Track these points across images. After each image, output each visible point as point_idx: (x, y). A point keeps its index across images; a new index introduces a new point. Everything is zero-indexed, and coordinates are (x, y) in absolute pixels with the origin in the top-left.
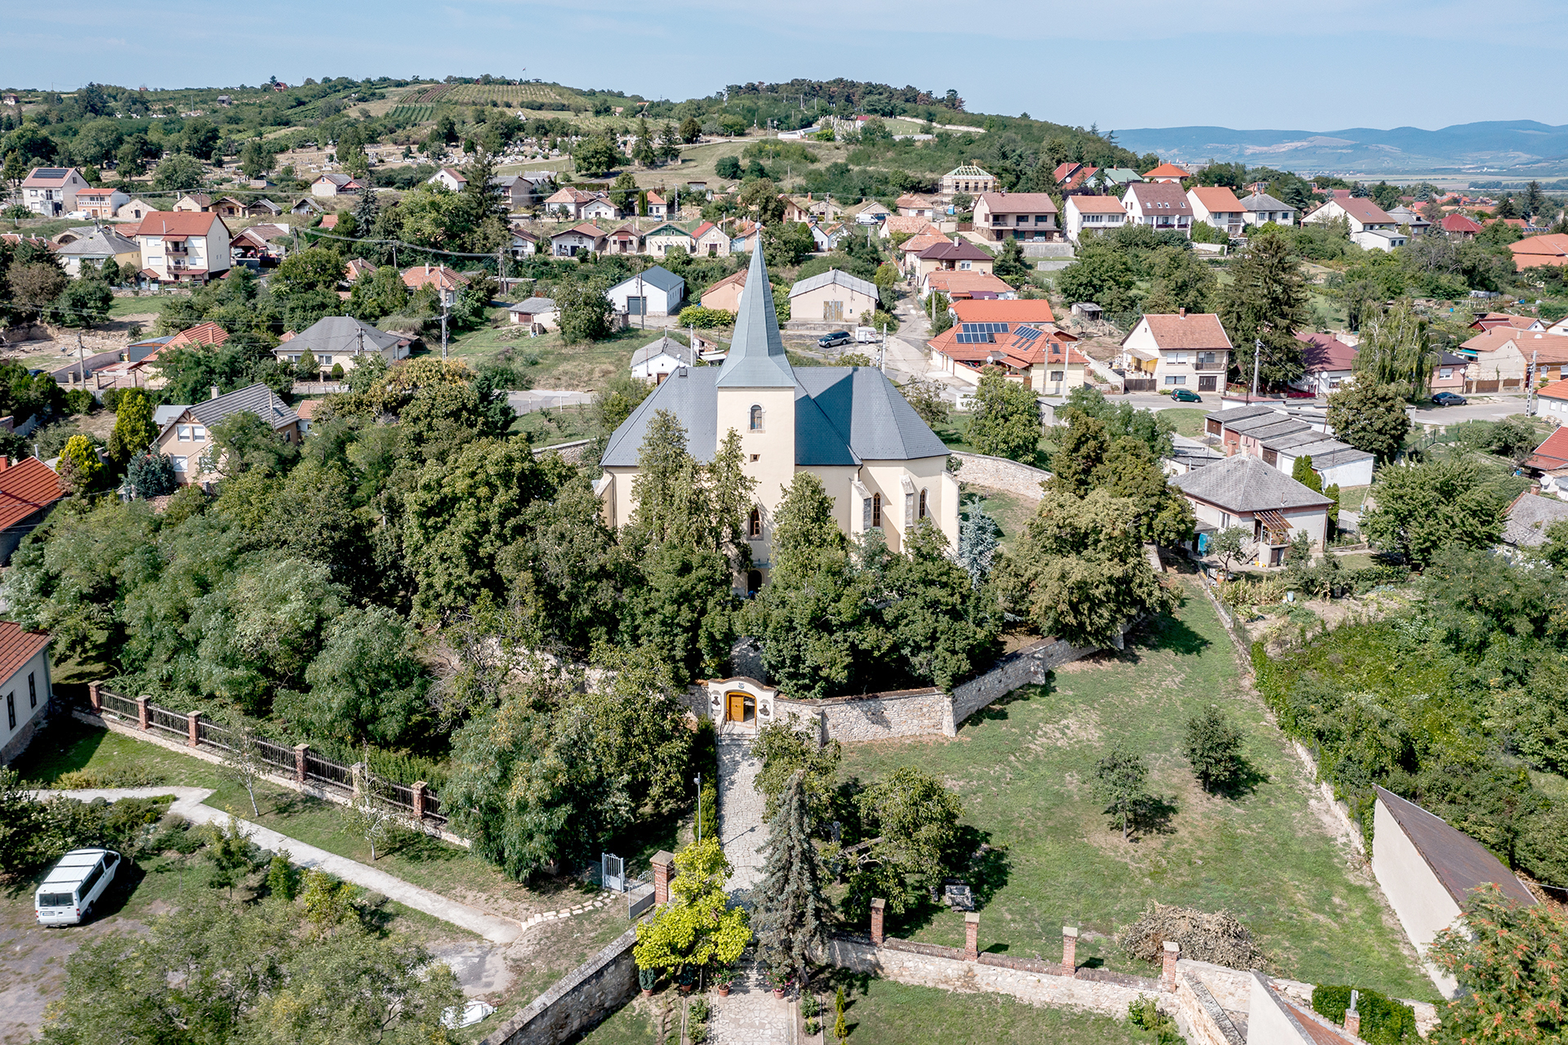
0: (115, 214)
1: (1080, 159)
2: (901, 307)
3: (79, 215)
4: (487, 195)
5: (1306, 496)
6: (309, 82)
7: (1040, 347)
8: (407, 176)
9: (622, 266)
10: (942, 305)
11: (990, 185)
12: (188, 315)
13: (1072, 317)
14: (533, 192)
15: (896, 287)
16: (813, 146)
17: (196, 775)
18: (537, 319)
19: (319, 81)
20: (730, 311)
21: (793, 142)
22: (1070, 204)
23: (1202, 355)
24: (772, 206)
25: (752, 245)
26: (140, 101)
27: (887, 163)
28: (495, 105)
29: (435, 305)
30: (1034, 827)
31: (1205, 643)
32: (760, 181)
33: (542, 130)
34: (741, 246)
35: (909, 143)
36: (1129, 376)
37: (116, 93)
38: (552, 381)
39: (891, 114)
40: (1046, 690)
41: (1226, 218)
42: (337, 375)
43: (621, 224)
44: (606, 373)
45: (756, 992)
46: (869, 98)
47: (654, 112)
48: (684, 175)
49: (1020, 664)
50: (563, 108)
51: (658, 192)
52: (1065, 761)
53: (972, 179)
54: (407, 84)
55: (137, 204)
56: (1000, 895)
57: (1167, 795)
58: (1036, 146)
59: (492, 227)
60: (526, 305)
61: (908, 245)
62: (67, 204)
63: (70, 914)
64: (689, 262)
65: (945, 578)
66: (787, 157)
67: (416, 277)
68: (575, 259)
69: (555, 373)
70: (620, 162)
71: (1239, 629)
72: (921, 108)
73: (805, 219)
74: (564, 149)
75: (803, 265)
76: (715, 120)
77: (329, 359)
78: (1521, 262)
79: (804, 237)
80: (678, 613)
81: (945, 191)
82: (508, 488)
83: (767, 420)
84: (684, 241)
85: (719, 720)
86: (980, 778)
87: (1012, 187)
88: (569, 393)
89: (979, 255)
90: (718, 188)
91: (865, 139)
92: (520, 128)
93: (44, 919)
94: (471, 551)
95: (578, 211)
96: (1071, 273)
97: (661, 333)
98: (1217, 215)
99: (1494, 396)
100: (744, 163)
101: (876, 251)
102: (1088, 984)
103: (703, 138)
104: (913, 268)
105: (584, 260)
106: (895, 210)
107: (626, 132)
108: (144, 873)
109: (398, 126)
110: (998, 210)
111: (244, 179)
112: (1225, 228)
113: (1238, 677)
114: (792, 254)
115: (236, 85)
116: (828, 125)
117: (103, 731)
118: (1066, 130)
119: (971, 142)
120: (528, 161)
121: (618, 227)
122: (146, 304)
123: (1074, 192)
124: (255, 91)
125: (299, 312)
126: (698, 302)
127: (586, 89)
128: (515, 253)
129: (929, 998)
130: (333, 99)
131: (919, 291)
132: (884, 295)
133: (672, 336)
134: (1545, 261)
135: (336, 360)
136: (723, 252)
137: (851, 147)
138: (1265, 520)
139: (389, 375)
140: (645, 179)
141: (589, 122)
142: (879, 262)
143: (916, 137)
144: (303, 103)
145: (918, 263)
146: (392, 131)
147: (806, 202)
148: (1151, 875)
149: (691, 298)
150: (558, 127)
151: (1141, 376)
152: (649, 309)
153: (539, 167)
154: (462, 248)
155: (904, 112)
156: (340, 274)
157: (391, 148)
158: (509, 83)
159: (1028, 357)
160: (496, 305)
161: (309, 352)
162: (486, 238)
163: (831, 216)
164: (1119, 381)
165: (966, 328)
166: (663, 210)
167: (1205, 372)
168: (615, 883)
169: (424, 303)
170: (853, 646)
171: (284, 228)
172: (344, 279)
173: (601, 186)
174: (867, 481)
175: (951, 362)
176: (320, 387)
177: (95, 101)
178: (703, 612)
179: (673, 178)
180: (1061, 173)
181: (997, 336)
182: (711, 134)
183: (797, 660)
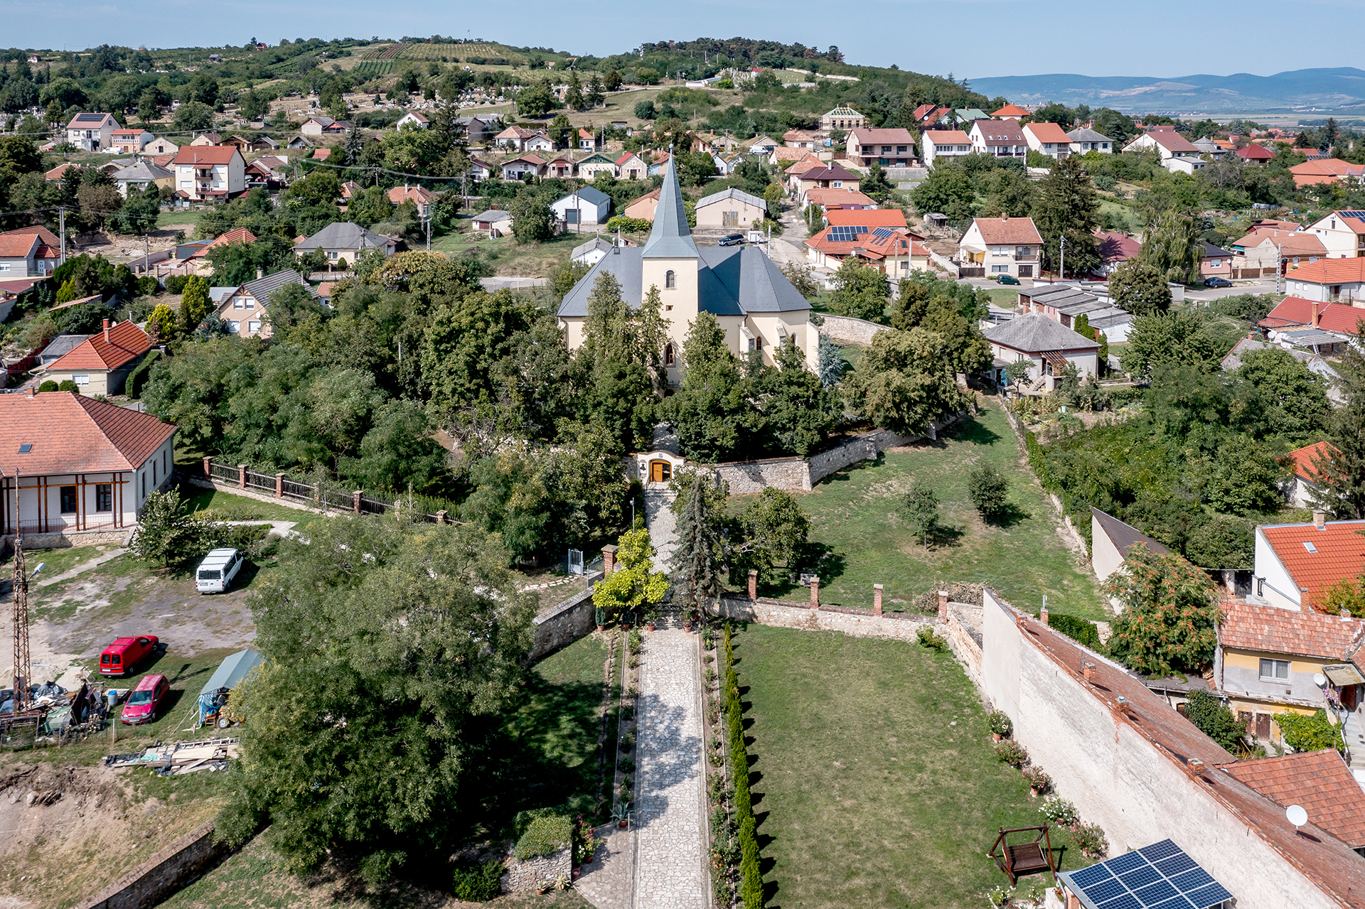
0: (143, 149)
1: (936, 102)
2: (785, 217)
3: (115, 150)
4: (451, 132)
5: (1081, 341)
6: (284, 42)
7: (892, 243)
8: (380, 118)
9: (560, 187)
10: (817, 212)
11: (861, 122)
12: (220, 225)
13: (922, 224)
14: (486, 130)
15: (782, 202)
16: (715, 93)
17: (285, 514)
18: (495, 226)
19: (292, 41)
20: (648, 219)
21: (699, 90)
22: (926, 137)
23: (1020, 249)
24: (681, 139)
25: (666, 170)
26: (145, 59)
27: (777, 105)
28: (445, 60)
29: (414, 215)
30: (864, 543)
31: (997, 437)
32: (671, 120)
33: (489, 81)
34: (656, 171)
35: (795, 89)
36: (963, 266)
37: (125, 53)
38: (510, 270)
39: (781, 66)
40: (877, 463)
41: (1055, 148)
42: (343, 267)
43: (557, 155)
44: (551, 265)
45: (673, 630)
46: (762, 53)
47: (581, 65)
48: (609, 117)
49: (858, 444)
50: (503, 62)
51: (588, 130)
52: (887, 506)
53: (846, 118)
54: (369, 43)
55: (161, 141)
56: (837, 580)
57: (958, 525)
58: (901, 91)
59: (455, 156)
60: (485, 216)
61: (792, 170)
62: (104, 142)
63: (217, 585)
64: (614, 183)
65: (802, 380)
66: (693, 102)
67: (399, 194)
68: (522, 182)
69: (512, 264)
70: (554, 106)
71: (1021, 428)
72: (807, 61)
73: (708, 150)
74: (508, 96)
75: (707, 186)
76: (634, 71)
77: (335, 255)
78: (1300, 181)
79: (707, 163)
80: (617, 403)
81: (824, 128)
82: (497, 322)
83: (678, 281)
84: (610, 167)
85: (645, 481)
86: (828, 515)
87: (879, 125)
88: (523, 279)
89: (849, 177)
90: (636, 127)
91: (758, 87)
92: (471, 79)
93: (200, 588)
94: (471, 366)
95: (523, 145)
96: (923, 190)
97: (593, 236)
98: (1048, 145)
99: (1255, 281)
100: (658, 106)
101: (765, 174)
102: (890, 621)
103: (623, 86)
104: (796, 187)
105: (529, 182)
106: (782, 143)
107: (559, 82)
108: (258, 568)
109: (366, 79)
110: (867, 142)
111: (243, 121)
112: (1055, 156)
113: (1017, 458)
114: (698, 177)
115: (223, 46)
116: (727, 75)
117: (213, 491)
118: (927, 78)
119: (847, 88)
120: (478, 106)
121: (556, 156)
122: (180, 218)
123: (929, 128)
124: (241, 50)
125: (308, 221)
126: (623, 213)
127: (521, 47)
128: (474, 177)
129: (788, 634)
130: (307, 56)
131: (800, 205)
132: (771, 207)
133: (602, 237)
134: (1319, 180)
135: (341, 255)
136: (641, 176)
137: (747, 93)
138: (1049, 358)
139: (386, 265)
140: (577, 120)
141: (525, 73)
142: (768, 182)
143: (801, 85)
144: (282, 60)
145: (799, 183)
146: (361, 83)
147: (710, 137)
148: (941, 569)
149: (617, 210)
150: (502, 78)
151: (974, 265)
152: (583, 219)
153: (488, 111)
154: (432, 173)
155: (792, 65)
156: (337, 192)
157: (362, 96)
158: (455, 42)
159: (883, 251)
160: (460, 217)
161: (321, 250)
162: (451, 165)
163: (730, 148)
164: (954, 269)
165: (835, 230)
166: (592, 144)
167: (1023, 262)
168: (577, 569)
169: (406, 213)
170: (738, 426)
171: (284, 159)
172: (341, 196)
173: (540, 126)
174: (752, 327)
175: (823, 256)
176: (330, 275)
177: (109, 59)
178: (634, 403)
179: (599, 118)
180: (920, 113)
181: (859, 236)
182: (630, 83)
183: (700, 435)
